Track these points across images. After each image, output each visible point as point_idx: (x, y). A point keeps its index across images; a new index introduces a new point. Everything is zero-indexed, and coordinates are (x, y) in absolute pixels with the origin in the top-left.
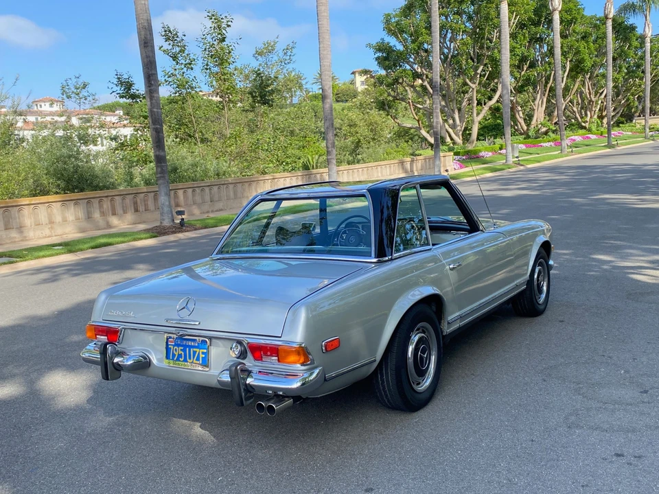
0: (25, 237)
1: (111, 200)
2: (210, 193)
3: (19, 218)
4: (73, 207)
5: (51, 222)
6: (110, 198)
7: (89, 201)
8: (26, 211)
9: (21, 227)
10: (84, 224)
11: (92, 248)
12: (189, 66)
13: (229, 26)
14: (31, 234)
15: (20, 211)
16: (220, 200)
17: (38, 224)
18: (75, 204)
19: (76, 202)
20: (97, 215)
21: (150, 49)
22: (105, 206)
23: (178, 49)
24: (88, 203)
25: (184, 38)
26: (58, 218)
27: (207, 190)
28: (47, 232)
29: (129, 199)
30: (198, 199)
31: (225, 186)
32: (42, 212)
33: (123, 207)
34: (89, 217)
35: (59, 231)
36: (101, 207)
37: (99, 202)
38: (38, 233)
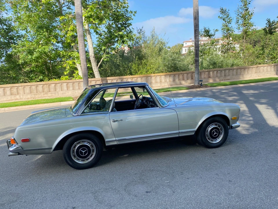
0: (152, 86)
1: (183, 75)
2: (225, 73)
3: (151, 80)
4: (169, 77)
5: (161, 82)
6: (182, 74)
7: (174, 75)
8: (153, 78)
9: (151, 83)
10: (172, 83)
11: (164, 92)
12: (229, 22)
13: (249, 3)
14: (154, 85)
15: (151, 78)
16: (229, 75)
17: (156, 82)
18: (170, 76)
19: (170, 75)
20: (177, 80)
21: (197, 20)
22: (180, 77)
23: (225, 16)
24: (174, 76)
25: (228, 11)
26: (163, 81)
27: (223, 71)
28: (159, 85)
29: (190, 75)
30: (219, 75)
31: (232, 70)
32: (158, 79)
33: (187, 77)
34: (174, 80)
35: (163, 85)
36: (179, 77)
37: (178, 76)
38: (156, 85)
